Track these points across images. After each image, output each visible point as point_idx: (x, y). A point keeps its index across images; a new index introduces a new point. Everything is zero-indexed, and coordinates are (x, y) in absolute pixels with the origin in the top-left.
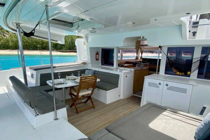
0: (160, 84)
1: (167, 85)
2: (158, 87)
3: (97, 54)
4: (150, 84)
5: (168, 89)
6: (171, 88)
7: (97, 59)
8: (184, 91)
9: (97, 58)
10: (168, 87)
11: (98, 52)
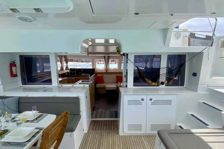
0: (143, 100)
1: (151, 100)
2: (141, 104)
3: (13, 65)
4: (130, 102)
5: (152, 104)
6: (156, 103)
7: (13, 75)
8: (169, 102)
9: (14, 73)
10: (152, 101)
11: (13, 62)
